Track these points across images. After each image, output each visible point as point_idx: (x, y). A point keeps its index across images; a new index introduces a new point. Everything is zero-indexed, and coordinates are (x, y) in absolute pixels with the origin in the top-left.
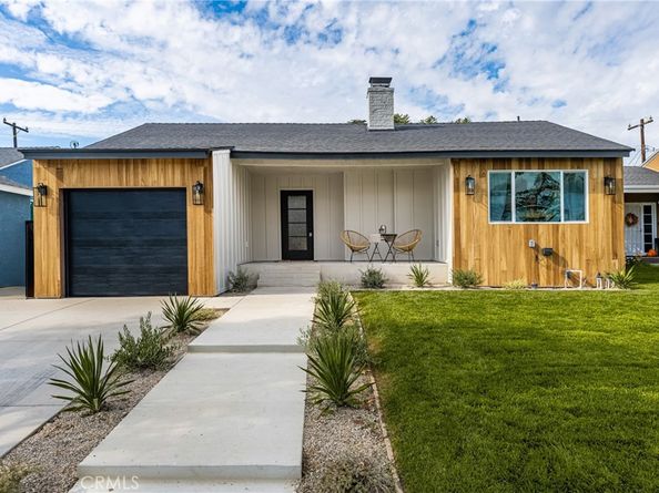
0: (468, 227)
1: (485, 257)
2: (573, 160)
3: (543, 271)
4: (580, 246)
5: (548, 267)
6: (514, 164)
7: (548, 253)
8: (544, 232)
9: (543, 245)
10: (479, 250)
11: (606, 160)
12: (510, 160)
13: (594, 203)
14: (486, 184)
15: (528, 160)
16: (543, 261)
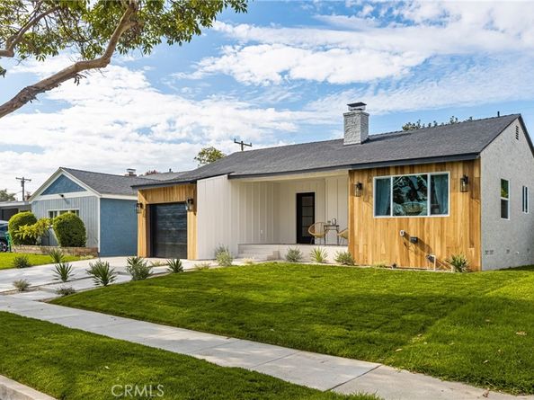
0: (359, 221)
1: (370, 243)
2: (437, 164)
3: (412, 256)
4: (441, 235)
5: (416, 253)
6: (392, 171)
7: (416, 241)
8: (413, 224)
9: (412, 235)
10: (366, 238)
11: (465, 162)
12: (388, 168)
13: (454, 199)
14: (372, 188)
15: (402, 167)
16: (412, 247)
